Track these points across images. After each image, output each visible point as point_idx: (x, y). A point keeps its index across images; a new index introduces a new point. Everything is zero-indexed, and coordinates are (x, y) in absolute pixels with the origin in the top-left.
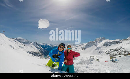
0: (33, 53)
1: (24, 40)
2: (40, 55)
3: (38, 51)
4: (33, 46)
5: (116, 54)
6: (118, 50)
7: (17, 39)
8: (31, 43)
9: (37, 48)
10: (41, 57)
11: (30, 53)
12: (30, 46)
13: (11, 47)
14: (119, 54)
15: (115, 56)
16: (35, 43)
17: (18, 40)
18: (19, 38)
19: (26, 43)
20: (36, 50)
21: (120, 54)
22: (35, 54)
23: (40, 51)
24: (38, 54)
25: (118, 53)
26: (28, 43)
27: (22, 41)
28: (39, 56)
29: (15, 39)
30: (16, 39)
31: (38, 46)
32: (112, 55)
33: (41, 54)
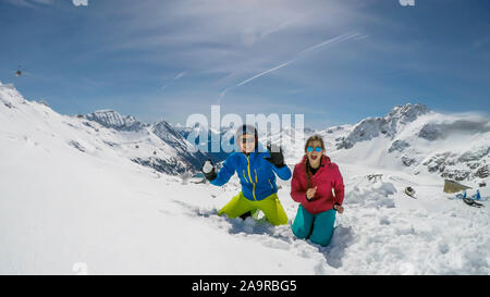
0: (157, 163)
1: (120, 118)
2: (181, 171)
3: (175, 155)
4: (154, 137)
5: (467, 174)
6: (475, 158)
7: (94, 118)
8: (149, 125)
9: (169, 142)
10: (185, 178)
11: (146, 163)
12: (143, 139)
13: (77, 146)
14: (476, 175)
15: (461, 179)
16: (162, 127)
17: (98, 120)
18: (100, 113)
19: (129, 129)
20: (167, 153)
21: (482, 174)
22: (162, 167)
23: (179, 154)
24: (173, 167)
25: (475, 171)
26: (136, 127)
27: (112, 122)
28: (179, 171)
29: (88, 118)
30: (90, 115)
31: (172, 138)
32: (451, 176)
33: (184, 165)
